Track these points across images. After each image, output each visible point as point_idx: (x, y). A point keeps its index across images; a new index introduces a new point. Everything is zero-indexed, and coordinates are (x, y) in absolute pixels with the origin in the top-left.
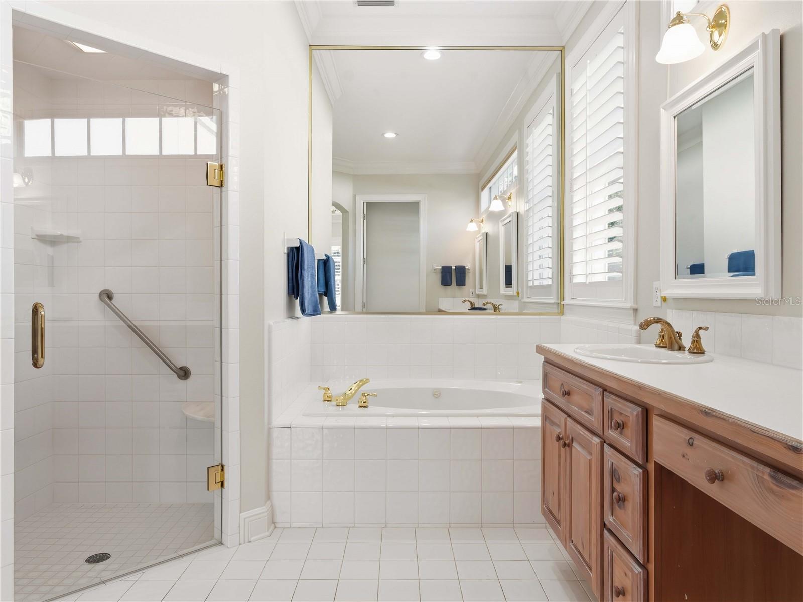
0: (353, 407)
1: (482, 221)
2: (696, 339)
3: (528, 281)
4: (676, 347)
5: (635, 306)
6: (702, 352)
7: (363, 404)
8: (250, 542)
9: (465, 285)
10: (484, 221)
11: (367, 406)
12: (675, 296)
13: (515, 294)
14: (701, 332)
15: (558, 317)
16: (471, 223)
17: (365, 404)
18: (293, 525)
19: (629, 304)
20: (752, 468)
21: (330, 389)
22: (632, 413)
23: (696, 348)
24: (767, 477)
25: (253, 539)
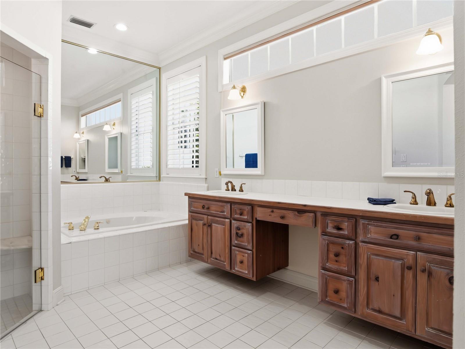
0: (90, 230)
1: (83, 133)
2: (241, 187)
3: (131, 166)
4: (234, 190)
5: (206, 177)
6: (242, 191)
7: (97, 228)
8: (57, 305)
9: (71, 167)
10: (84, 133)
11: (98, 229)
12: (225, 174)
13: (120, 172)
14: (242, 185)
15: (158, 182)
16: (76, 134)
17: (98, 228)
18: (72, 293)
19: (204, 177)
20: (292, 212)
21: (73, 223)
22: (248, 208)
23: (241, 190)
24: (296, 213)
25: (59, 303)
